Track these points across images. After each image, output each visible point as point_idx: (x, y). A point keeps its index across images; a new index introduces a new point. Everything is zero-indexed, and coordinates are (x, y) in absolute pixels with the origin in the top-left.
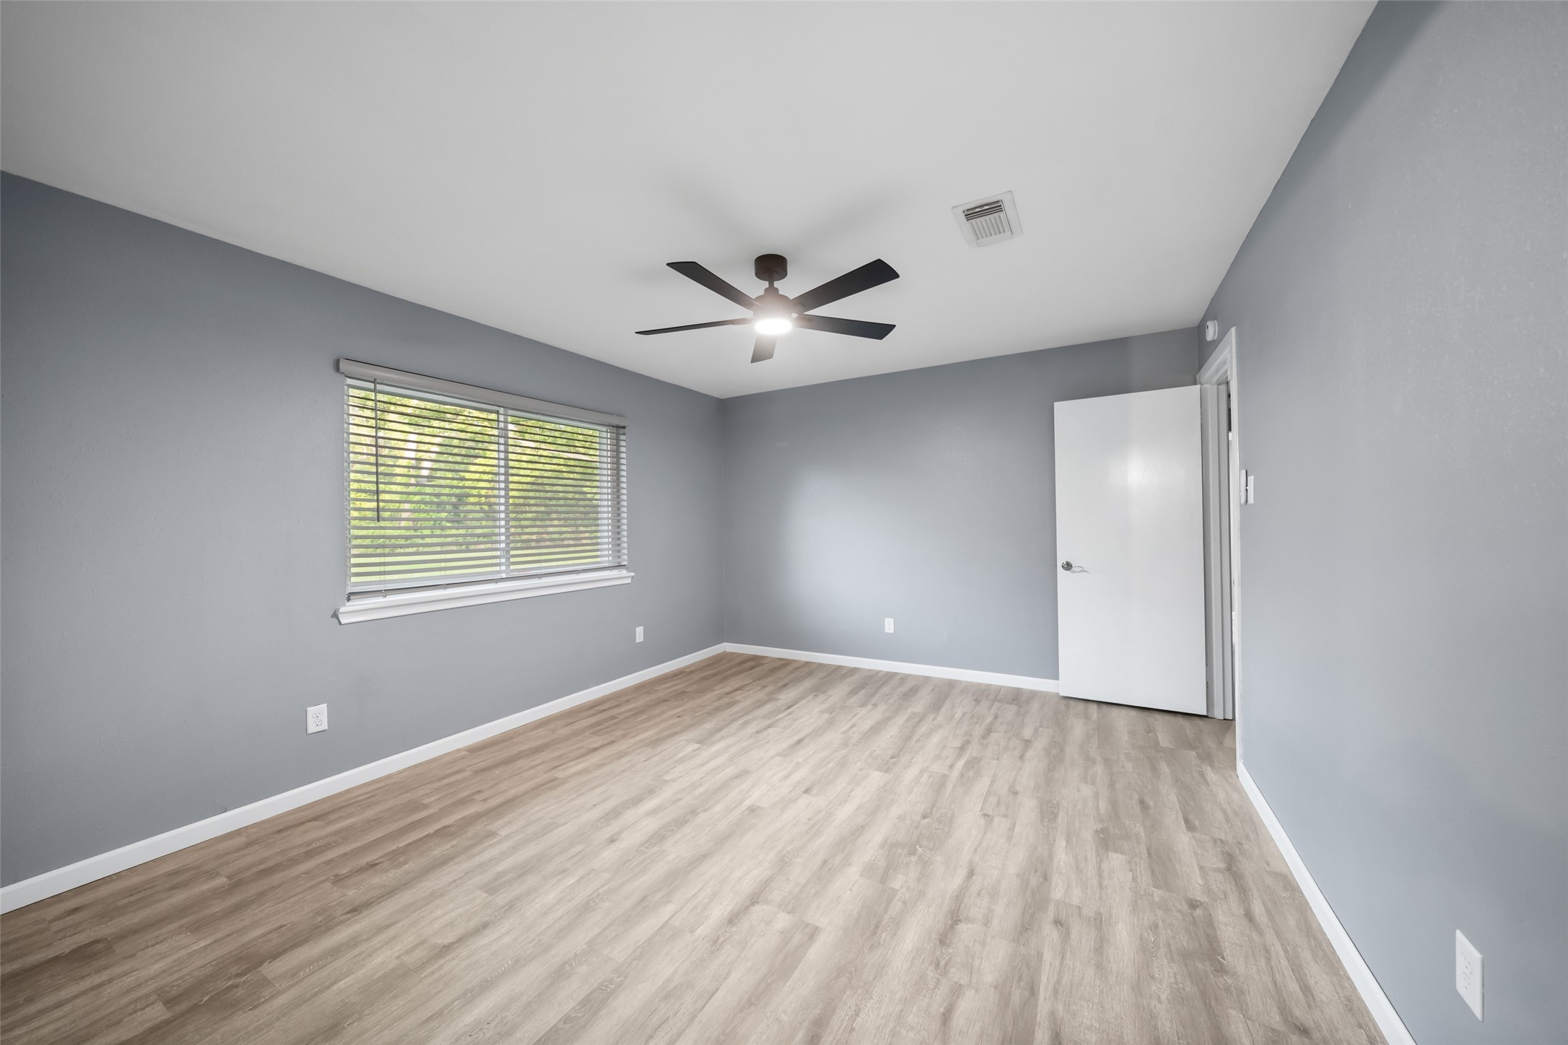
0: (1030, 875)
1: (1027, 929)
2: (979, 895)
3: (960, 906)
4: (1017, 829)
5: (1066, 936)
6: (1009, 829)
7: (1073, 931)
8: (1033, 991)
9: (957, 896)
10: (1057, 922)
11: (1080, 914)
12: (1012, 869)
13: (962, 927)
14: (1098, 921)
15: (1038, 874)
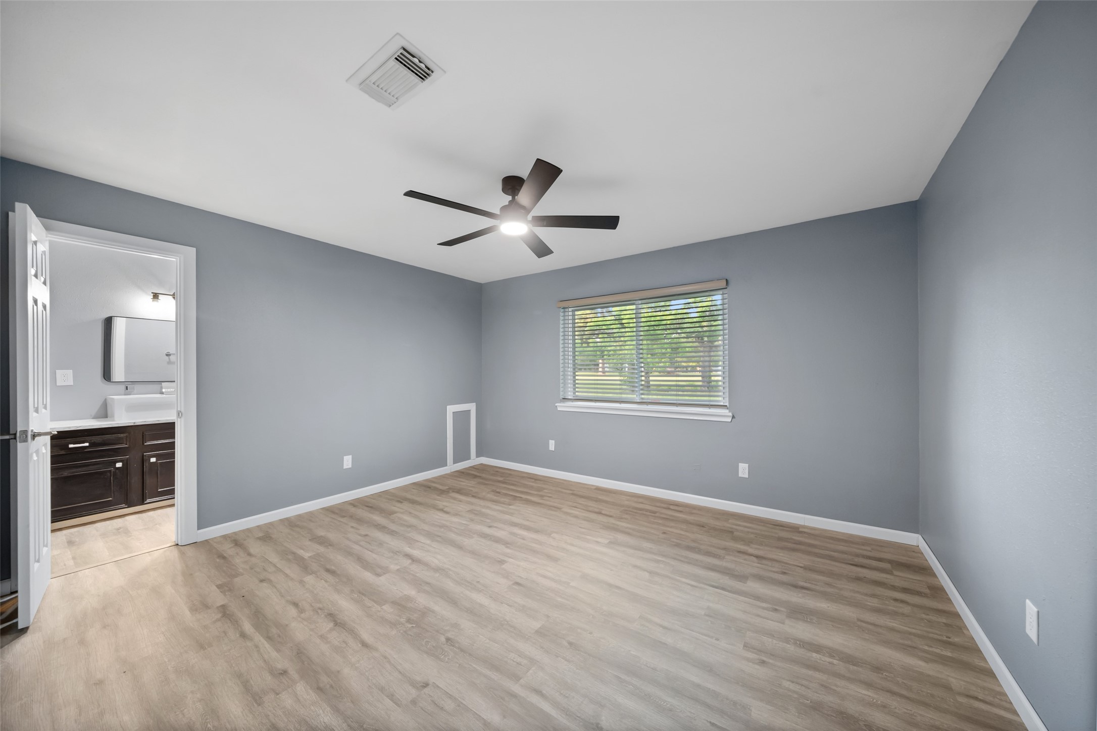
0: (332, 680)
1: (298, 654)
2: (343, 642)
3: (345, 630)
4: (388, 701)
5: (272, 672)
6: (393, 695)
7: (270, 678)
8: (269, 638)
9: (353, 631)
10: (284, 673)
11: (274, 690)
12: (347, 671)
13: (331, 625)
14: (258, 698)
15: (328, 686)
